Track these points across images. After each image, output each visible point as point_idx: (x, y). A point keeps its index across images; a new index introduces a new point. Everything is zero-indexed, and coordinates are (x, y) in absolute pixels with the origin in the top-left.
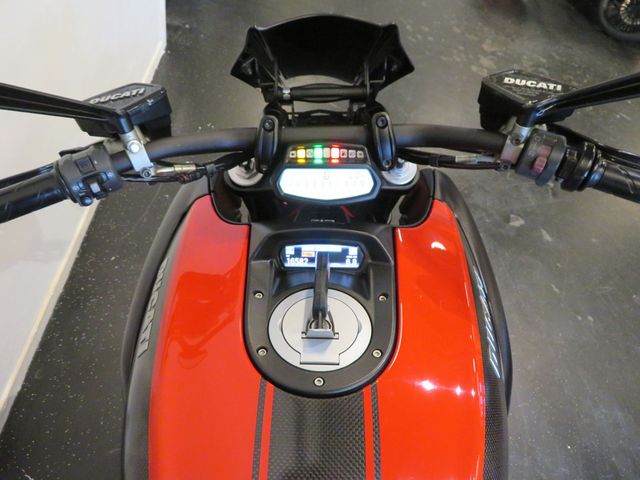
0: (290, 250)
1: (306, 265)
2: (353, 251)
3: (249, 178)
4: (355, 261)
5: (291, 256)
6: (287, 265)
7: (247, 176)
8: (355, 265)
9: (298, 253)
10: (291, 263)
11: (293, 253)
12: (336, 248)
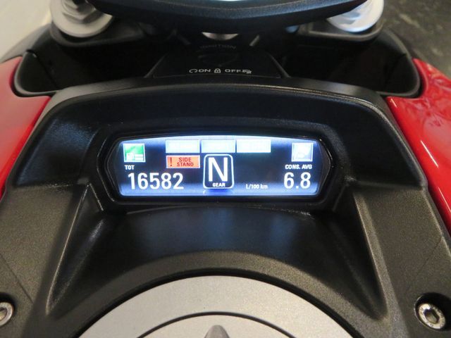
0: (133, 151)
1: (179, 190)
2: (303, 150)
3: (87, 21)
4: (306, 178)
5: (139, 168)
6: (125, 192)
7: (81, 17)
8: (307, 188)
9: (156, 160)
10: (140, 186)
11: (141, 158)
12: (259, 145)
